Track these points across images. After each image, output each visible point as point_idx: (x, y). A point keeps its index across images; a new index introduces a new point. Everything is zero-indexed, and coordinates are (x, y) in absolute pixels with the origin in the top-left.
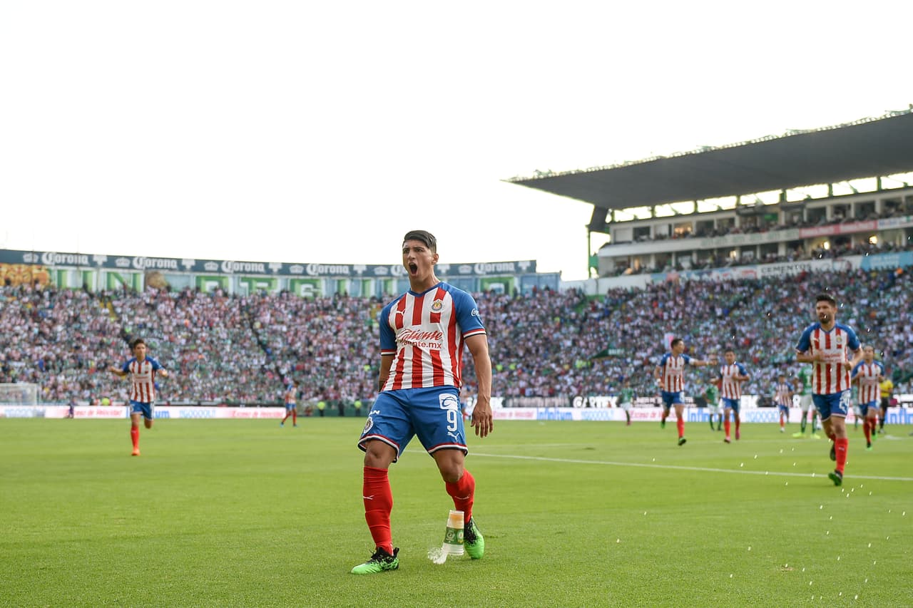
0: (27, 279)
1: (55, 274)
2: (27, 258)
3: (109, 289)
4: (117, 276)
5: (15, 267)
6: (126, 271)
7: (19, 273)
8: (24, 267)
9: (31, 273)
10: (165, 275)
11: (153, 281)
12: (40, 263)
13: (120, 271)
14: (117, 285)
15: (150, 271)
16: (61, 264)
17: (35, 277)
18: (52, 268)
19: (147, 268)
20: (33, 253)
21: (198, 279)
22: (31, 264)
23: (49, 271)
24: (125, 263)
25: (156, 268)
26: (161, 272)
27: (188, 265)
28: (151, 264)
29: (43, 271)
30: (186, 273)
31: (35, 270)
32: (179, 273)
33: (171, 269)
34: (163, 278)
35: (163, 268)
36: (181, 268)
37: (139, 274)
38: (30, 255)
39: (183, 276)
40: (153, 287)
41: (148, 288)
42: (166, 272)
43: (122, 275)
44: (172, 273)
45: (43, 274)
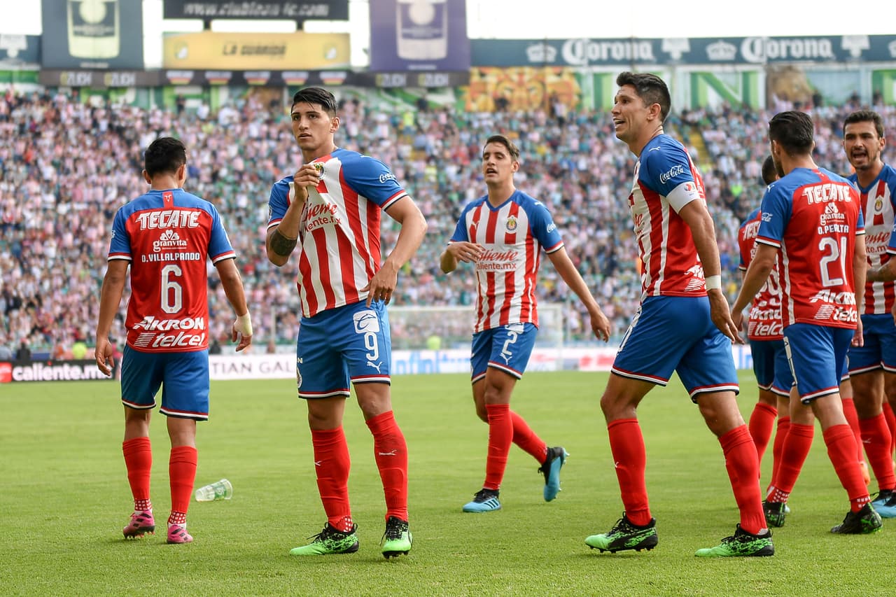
0: (537, 96)
1: (589, 83)
2: (535, 54)
3: (697, 108)
4: (709, 79)
5: (513, 73)
6: (729, 68)
7: (521, 84)
8: (529, 72)
9: (543, 84)
10: (810, 72)
11: (783, 85)
12: (560, 62)
13: (715, 69)
14: (712, 100)
15: (776, 67)
16: (600, 62)
17: (549, 90)
18: (583, 71)
19: (770, 60)
20: (546, 42)
21: (877, 76)
22: (542, 65)
23: (577, 76)
24: (726, 52)
25: (790, 58)
26: (800, 66)
27: (855, 49)
28: (779, 50)
29: (566, 78)
30: (851, 66)
31: (551, 77)
32: (836, 67)
33: (819, 59)
34: (804, 79)
35: (804, 58)
36: (841, 54)
37: (754, 72)
38: (540, 47)
39: (847, 71)
40: (784, 97)
41: (775, 99)
42: (811, 65)
43: (719, 78)
44: (821, 67)
45: (567, 85)
